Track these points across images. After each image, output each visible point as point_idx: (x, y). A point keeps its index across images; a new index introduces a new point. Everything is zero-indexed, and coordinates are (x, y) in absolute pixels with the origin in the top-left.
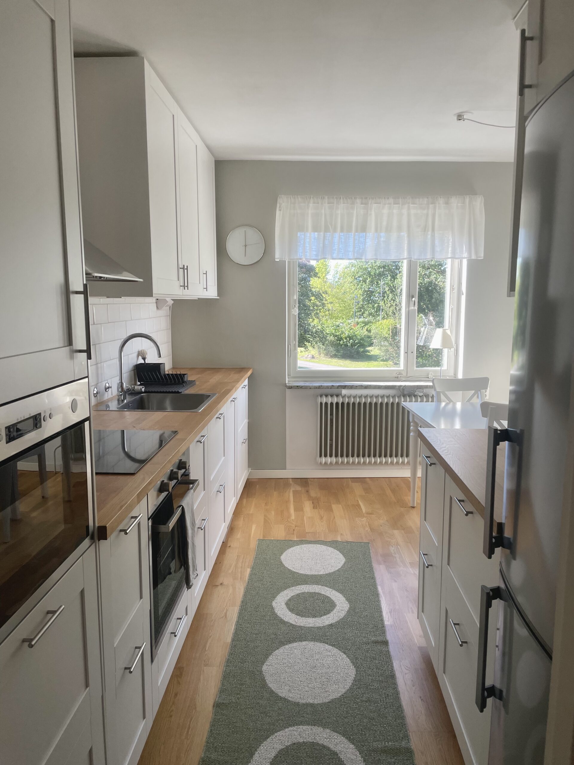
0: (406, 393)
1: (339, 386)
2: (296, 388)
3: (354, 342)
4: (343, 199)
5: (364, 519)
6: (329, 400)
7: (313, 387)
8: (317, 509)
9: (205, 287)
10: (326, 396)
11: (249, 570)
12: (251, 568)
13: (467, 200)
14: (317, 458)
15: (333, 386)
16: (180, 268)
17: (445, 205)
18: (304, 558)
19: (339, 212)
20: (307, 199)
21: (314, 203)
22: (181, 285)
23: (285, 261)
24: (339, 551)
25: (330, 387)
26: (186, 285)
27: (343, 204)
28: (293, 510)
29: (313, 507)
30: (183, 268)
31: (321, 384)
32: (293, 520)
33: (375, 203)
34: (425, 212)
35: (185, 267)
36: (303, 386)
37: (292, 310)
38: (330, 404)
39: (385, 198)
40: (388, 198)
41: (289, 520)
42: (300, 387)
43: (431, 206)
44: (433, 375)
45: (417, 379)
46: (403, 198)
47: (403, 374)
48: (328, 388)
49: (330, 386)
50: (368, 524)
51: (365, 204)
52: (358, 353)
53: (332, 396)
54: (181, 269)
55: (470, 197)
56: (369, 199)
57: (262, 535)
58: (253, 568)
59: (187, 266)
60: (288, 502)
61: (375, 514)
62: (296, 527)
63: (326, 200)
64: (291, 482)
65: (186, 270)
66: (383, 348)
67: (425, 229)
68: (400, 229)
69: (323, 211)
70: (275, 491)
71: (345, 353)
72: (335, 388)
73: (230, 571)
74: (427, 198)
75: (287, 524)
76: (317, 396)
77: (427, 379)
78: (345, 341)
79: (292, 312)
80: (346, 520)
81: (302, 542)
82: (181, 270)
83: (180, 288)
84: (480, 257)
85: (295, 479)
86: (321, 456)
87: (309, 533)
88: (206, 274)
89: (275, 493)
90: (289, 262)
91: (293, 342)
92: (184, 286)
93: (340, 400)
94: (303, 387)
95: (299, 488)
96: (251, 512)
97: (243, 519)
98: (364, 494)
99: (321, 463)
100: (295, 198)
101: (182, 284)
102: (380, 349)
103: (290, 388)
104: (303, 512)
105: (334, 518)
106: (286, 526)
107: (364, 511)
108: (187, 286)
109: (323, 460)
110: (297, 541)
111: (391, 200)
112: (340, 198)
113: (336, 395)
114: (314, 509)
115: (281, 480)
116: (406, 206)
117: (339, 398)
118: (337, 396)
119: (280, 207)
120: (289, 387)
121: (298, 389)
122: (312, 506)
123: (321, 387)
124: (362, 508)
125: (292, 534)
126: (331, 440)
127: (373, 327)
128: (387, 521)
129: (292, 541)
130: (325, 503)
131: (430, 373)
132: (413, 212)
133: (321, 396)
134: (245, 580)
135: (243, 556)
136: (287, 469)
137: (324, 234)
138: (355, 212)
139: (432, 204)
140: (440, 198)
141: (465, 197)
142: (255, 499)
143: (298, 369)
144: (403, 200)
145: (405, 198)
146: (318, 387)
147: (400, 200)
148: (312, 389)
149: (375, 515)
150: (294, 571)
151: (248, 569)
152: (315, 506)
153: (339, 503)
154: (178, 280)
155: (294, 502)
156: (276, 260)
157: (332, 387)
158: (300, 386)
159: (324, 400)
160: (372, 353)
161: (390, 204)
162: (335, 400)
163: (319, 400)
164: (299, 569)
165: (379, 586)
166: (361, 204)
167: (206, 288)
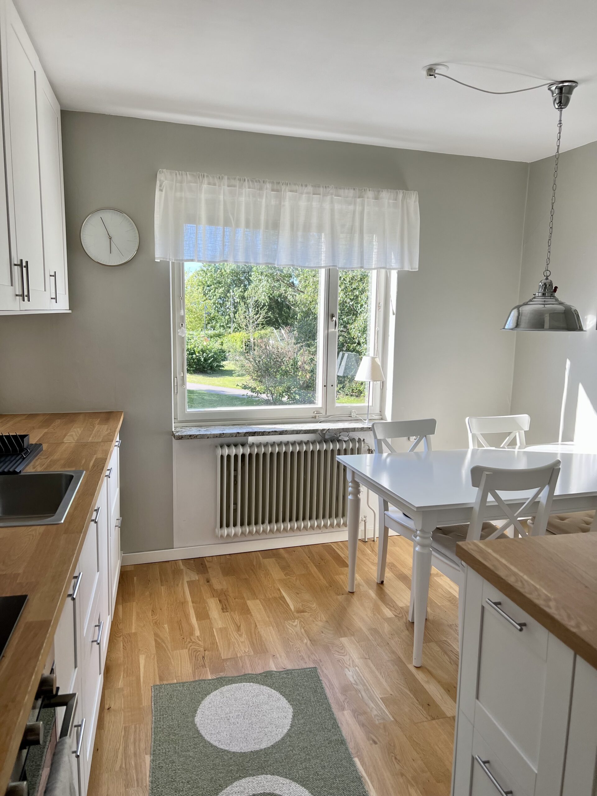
0: (327, 437)
1: (246, 433)
2: (188, 439)
3: (207, 356)
4: (248, 181)
5: (296, 622)
6: (233, 451)
7: (212, 436)
8: (228, 612)
9: (54, 297)
10: (229, 446)
11: (148, 759)
12: (151, 754)
13: (400, 196)
14: (217, 530)
15: (238, 433)
16: (15, 265)
17: (373, 200)
18: (231, 715)
19: (243, 199)
20: (199, 177)
21: (209, 184)
22: (17, 293)
23: (169, 262)
24: (279, 692)
25: (235, 435)
26: (26, 293)
27: (249, 188)
28: (195, 619)
29: (222, 609)
30: (21, 265)
31: (222, 431)
32: (197, 636)
33: (291, 191)
34: (351, 207)
35: (24, 264)
36: (198, 435)
37: (179, 331)
38: (234, 456)
39: (302, 185)
40: (306, 186)
41: (192, 638)
42: (195, 436)
43: (358, 200)
44: (356, 413)
45: (337, 419)
46: (325, 187)
47: (322, 413)
48: (232, 436)
49: (234, 433)
50: (304, 632)
51: (277, 191)
52: (212, 368)
53: (236, 445)
54: (16, 267)
55: (403, 192)
56: (283, 184)
57: (158, 676)
58: (154, 754)
59: (27, 262)
60: (183, 603)
61: (308, 611)
62: (205, 651)
63: (225, 180)
64: (182, 567)
65: (25, 268)
66: (239, 364)
67: (352, 230)
68: (320, 228)
69: (221, 197)
70: (162, 586)
71: (198, 367)
72: (241, 436)
73: (117, 768)
74: (354, 189)
75: (191, 646)
76: (216, 447)
77: (350, 418)
78: (197, 354)
79: (178, 332)
80: (273, 627)
81: (222, 682)
82: (16, 269)
83: (15, 299)
84: (415, 269)
85: (186, 561)
86: (221, 526)
87: (227, 659)
88: (55, 276)
89: (163, 589)
90: (173, 263)
91: (180, 374)
92: (23, 295)
93: (248, 451)
94: (198, 437)
95: (195, 577)
96: (133, 631)
97: (123, 646)
98: (285, 578)
99: (222, 536)
100: (182, 175)
101: (19, 292)
102: (235, 364)
103: (180, 439)
104: (210, 621)
105: (256, 626)
106: (190, 651)
107: (292, 607)
108: (28, 296)
109: (225, 531)
110: (213, 680)
111: (310, 189)
112: (245, 180)
113: (241, 445)
114: (224, 612)
115: (167, 564)
116: (328, 198)
117: (245, 449)
118: (243, 445)
119: (160, 186)
120: (179, 437)
121: (191, 439)
122: (220, 607)
123: (222, 434)
124: (288, 603)
125: (203, 666)
126: (235, 504)
127: (225, 339)
128: (327, 621)
129: (205, 680)
130: (236, 599)
131: (353, 411)
132: (337, 207)
133: (222, 446)
134: (145, 785)
135: (133, 727)
136: (174, 547)
137: (224, 228)
138: (264, 200)
139: (359, 198)
140: (369, 190)
141: (398, 191)
142: (134, 603)
143: (188, 410)
144: (325, 189)
145: (327, 187)
146: (218, 435)
147: (321, 189)
148: (210, 438)
149: (308, 613)
150: (222, 747)
151: (146, 756)
152: (225, 607)
153: (256, 598)
154: (12, 285)
155: (193, 602)
156: (156, 260)
157: (237, 435)
158: (193, 435)
159: (226, 451)
160: (226, 368)
161: (308, 193)
162: (241, 451)
163: (219, 452)
164: (229, 742)
165: (355, 757)
166: (272, 191)
167: (56, 298)
